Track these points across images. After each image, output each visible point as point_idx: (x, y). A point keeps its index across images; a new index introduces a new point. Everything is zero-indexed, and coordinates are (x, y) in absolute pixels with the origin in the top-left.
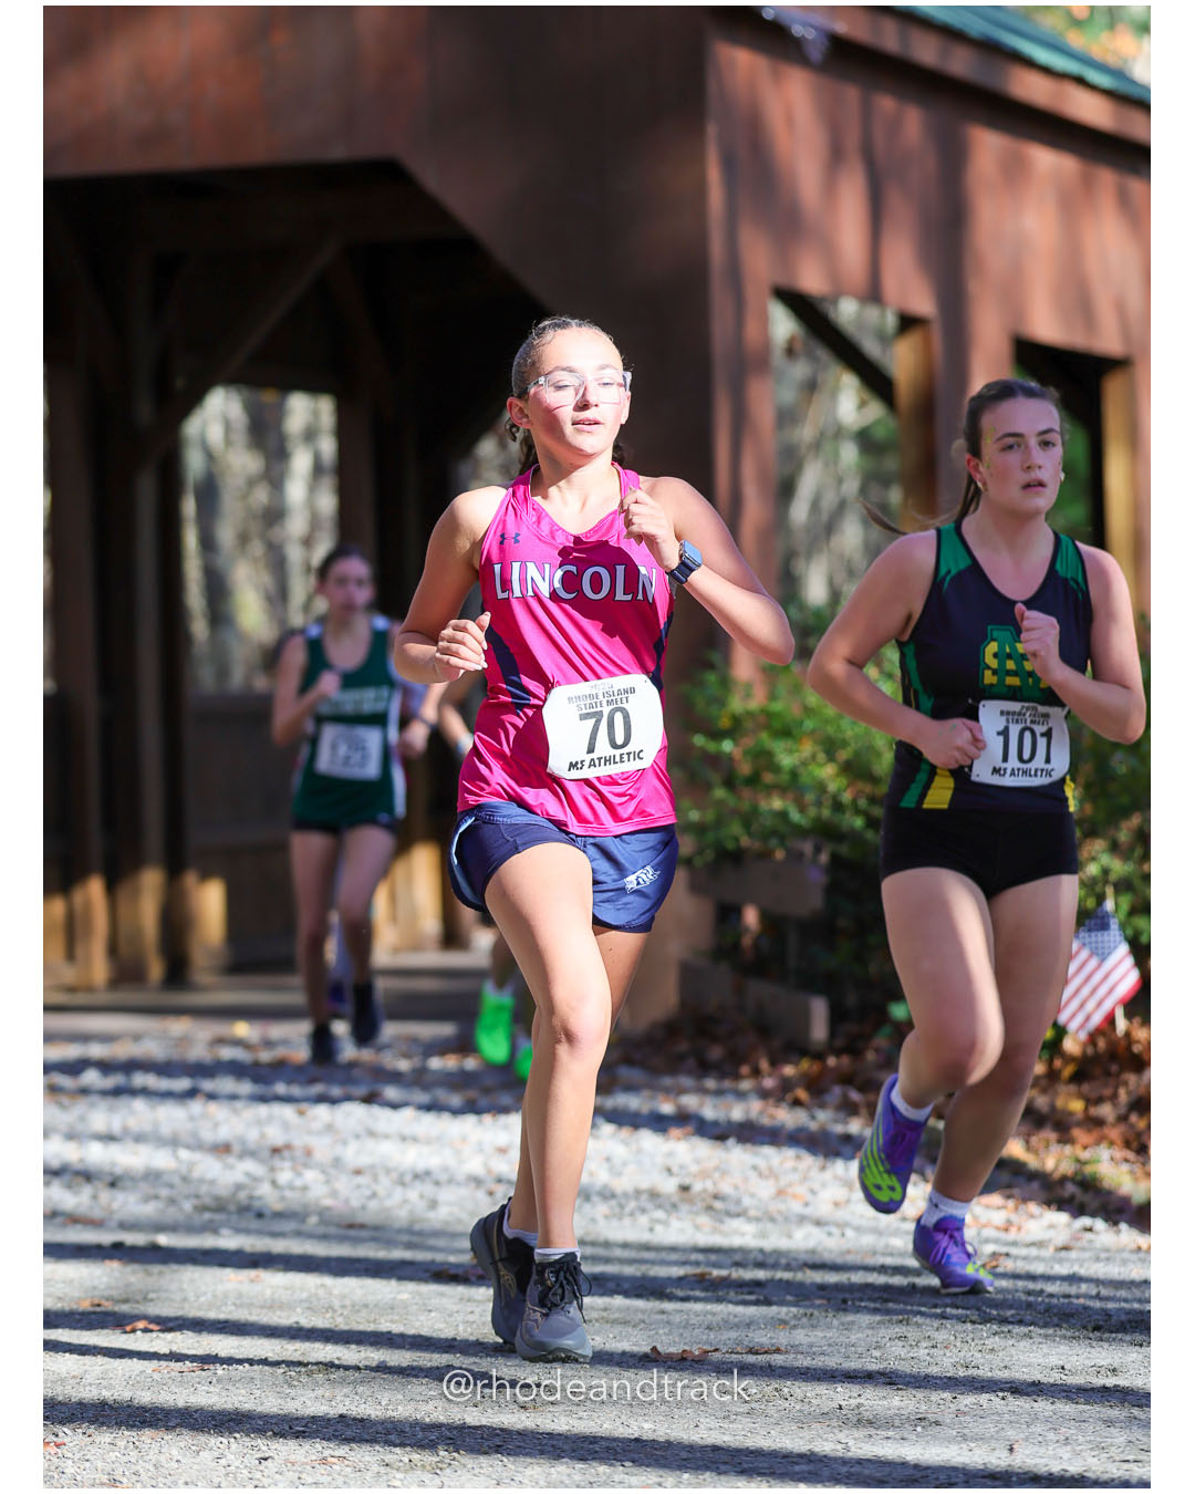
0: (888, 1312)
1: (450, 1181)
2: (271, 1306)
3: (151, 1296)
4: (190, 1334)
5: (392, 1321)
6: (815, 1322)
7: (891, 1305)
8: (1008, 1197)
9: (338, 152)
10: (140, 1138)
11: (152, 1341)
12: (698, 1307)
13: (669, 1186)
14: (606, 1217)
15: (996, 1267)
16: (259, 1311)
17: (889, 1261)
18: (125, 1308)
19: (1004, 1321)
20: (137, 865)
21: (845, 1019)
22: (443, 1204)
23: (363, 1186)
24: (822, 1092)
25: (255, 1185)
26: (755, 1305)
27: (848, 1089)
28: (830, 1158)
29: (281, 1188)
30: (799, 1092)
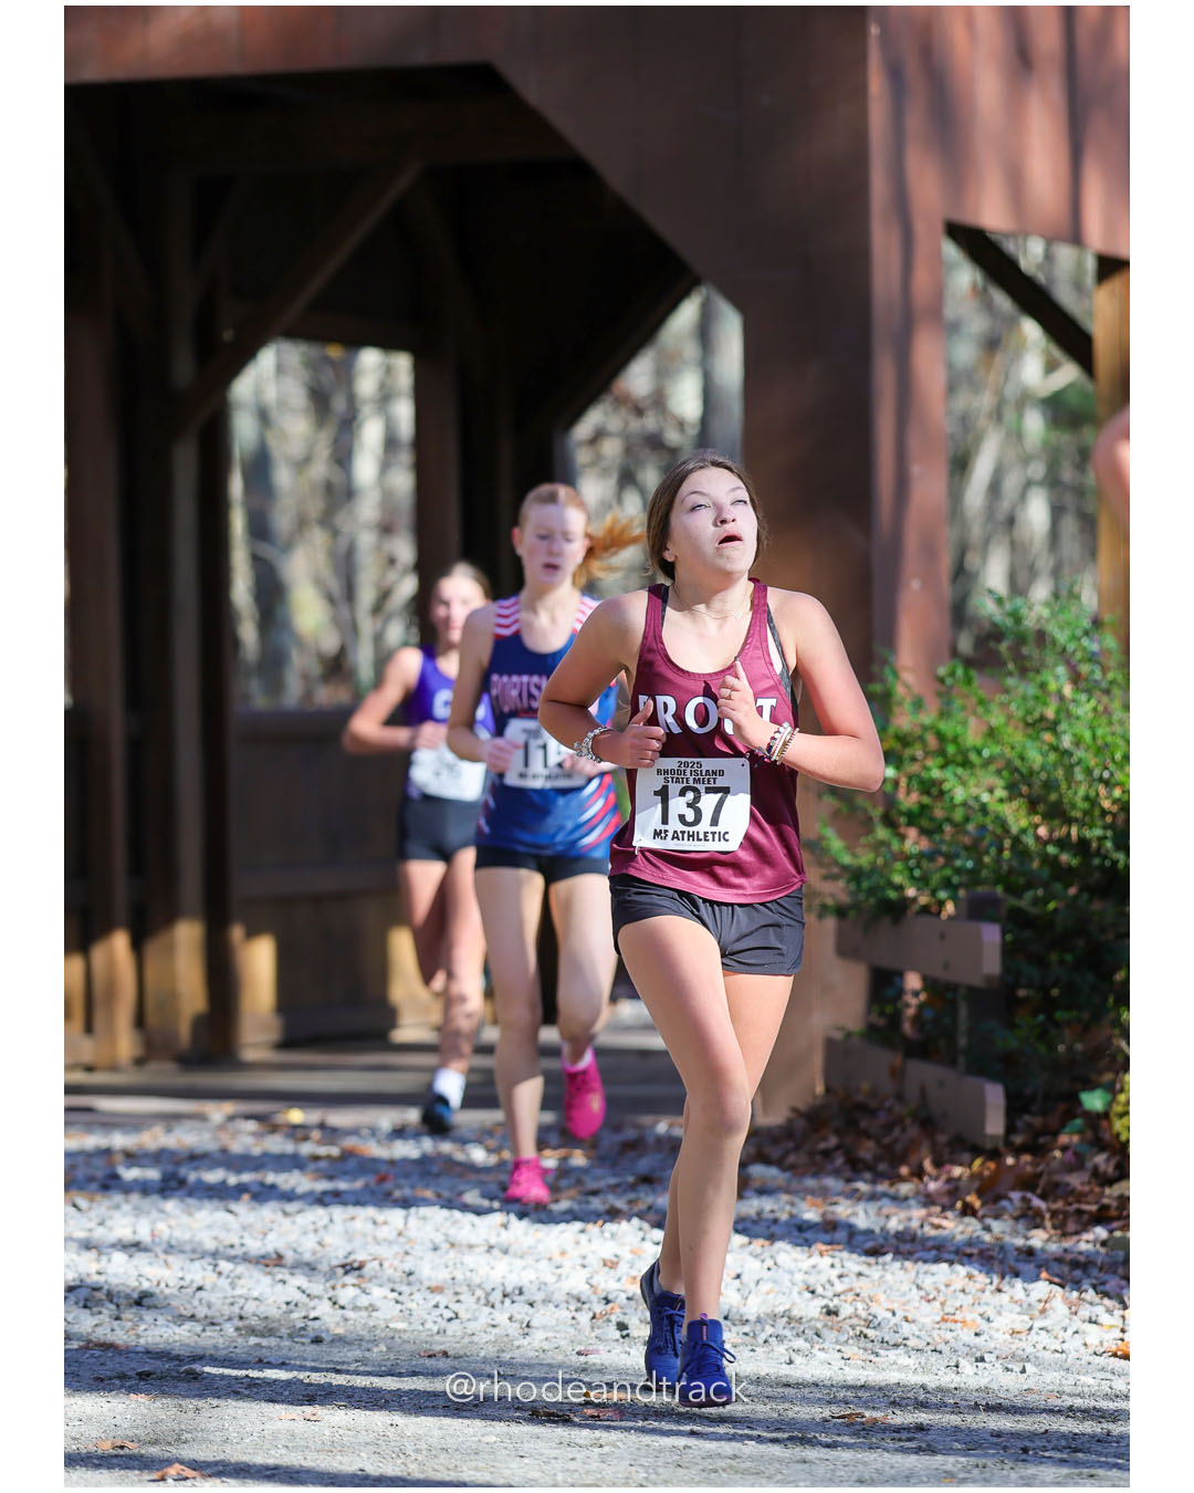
0: (1077, 1464)
1: (546, 1301)
2: (331, 1448)
3: (186, 1436)
4: (232, 1482)
5: (476, 1469)
6: (987, 1475)
7: (1080, 1455)
9: (420, 57)
10: (171, 1248)
12: (847, 1455)
13: (811, 1309)
16: (316, 1455)
17: (1078, 1402)
18: (154, 1451)
20: (170, 917)
21: (1025, 1109)
22: (537, 1328)
23: (442, 1306)
24: (997, 1198)
25: (312, 1304)
26: (916, 1453)
27: (1029, 1195)
28: (1007, 1279)
29: (343, 1308)
30: (970, 1198)
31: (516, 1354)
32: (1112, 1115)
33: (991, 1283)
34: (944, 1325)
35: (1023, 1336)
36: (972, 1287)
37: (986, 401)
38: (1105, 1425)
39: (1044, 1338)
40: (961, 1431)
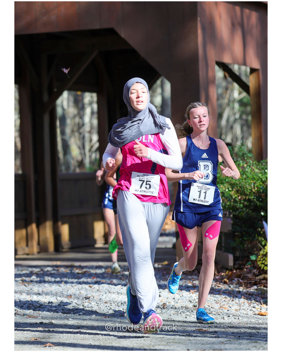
0: (251, 340)
2: (83, 339)
3: (51, 337)
4: (61, 347)
5: (116, 343)
6: (231, 342)
7: (252, 337)
9: (97, 27)
10: (47, 294)
11: (51, 349)
12: (199, 338)
13: (191, 306)
16: (80, 341)
17: (251, 326)
18: (43, 340)
20: (45, 220)
21: (238, 260)
23: (108, 306)
24: (232, 280)
25: (78, 306)
26: (215, 338)
27: (239, 279)
28: (234, 298)
29: (85, 307)
30: (225, 280)
32: (257, 261)
33: (231, 299)
34: (220, 309)
35: (238, 311)
36: (227, 300)
37: (226, 101)
38: (257, 331)
39: (243, 311)
40: (225, 332)
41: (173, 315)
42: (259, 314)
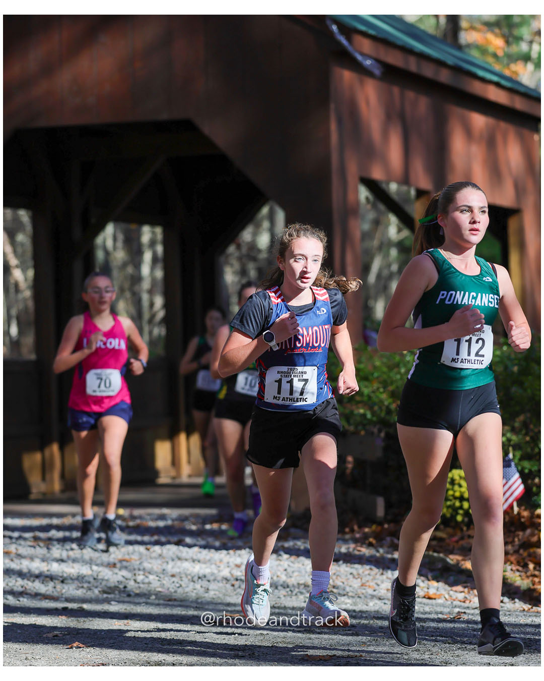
1: (214, 580)
3: (80, 631)
4: (97, 649)
6: (378, 643)
8: (465, 587)
9: (164, 116)
10: (75, 561)
11: (80, 652)
12: (326, 636)
14: (284, 596)
15: (460, 618)
18: (68, 637)
19: (463, 643)
21: (392, 507)
22: (212, 590)
23: (176, 582)
24: (381, 540)
25: (127, 582)
26: (352, 636)
27: (392, 538)
28: (385, 570)
29: (138, 583)
30: (371, 540)
31: (203, 600)
33: (379, 572)
34: (362, 587)
36: (372, 573)
37: (376, 243)
38: (421, 624)
40: (368, 627)
41: (283, 598)
42: (424, 597)
